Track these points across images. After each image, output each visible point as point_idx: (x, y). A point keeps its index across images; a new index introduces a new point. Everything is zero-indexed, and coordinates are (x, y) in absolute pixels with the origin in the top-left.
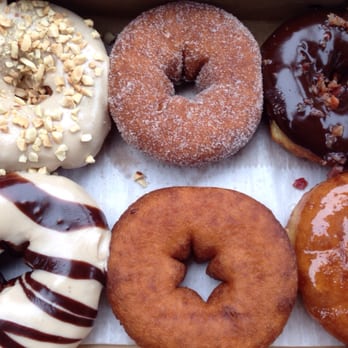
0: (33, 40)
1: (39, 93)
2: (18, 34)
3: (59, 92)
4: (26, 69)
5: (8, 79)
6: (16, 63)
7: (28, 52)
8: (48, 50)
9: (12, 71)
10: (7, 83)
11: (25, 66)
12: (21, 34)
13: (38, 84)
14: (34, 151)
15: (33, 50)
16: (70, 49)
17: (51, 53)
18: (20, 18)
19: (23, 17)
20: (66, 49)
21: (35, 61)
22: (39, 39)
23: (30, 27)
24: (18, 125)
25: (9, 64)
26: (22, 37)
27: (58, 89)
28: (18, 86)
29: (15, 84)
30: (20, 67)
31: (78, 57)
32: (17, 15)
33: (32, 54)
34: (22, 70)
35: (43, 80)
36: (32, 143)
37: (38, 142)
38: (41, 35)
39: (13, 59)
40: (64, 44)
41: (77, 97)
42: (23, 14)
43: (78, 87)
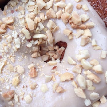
0: (33, 19)
1: (55, 50)
2: (22, 22)
3: (71, 40)
4: (40, 41)
5: (34, 55)
6: (33, 41)
7: (35, 29)
8: (46, 18)
9: (33, 48)
10: (35, 58)
11: (38, 39)
12: (23, 21)
13: (52, 45)
14: (92, 91)
15: (37, 26)
16: (58, 7)
17: (49, 19)
18: (15, 12)
19: (16, 10)
20: (56, 9)
21: (42, 32)
22: (36, 15)
23: (25, 13)
24: (67, 81)
25: (29, 45)
26: (26, 23)
27: (70, 38)
28: (41, 55)
29: (39, 55)
30: (36, 42)
31: (67, 8)
32: (12, 12)
33: (38, 28)
34: (38, 44)
35: (54, 40)
36: (87, 87)
37: (89, 83)
38: (35, 12)
39: (29, 40)
40: (52, 7)
41: (87, 33)
42: (16, 9)
43: (83, 26)
